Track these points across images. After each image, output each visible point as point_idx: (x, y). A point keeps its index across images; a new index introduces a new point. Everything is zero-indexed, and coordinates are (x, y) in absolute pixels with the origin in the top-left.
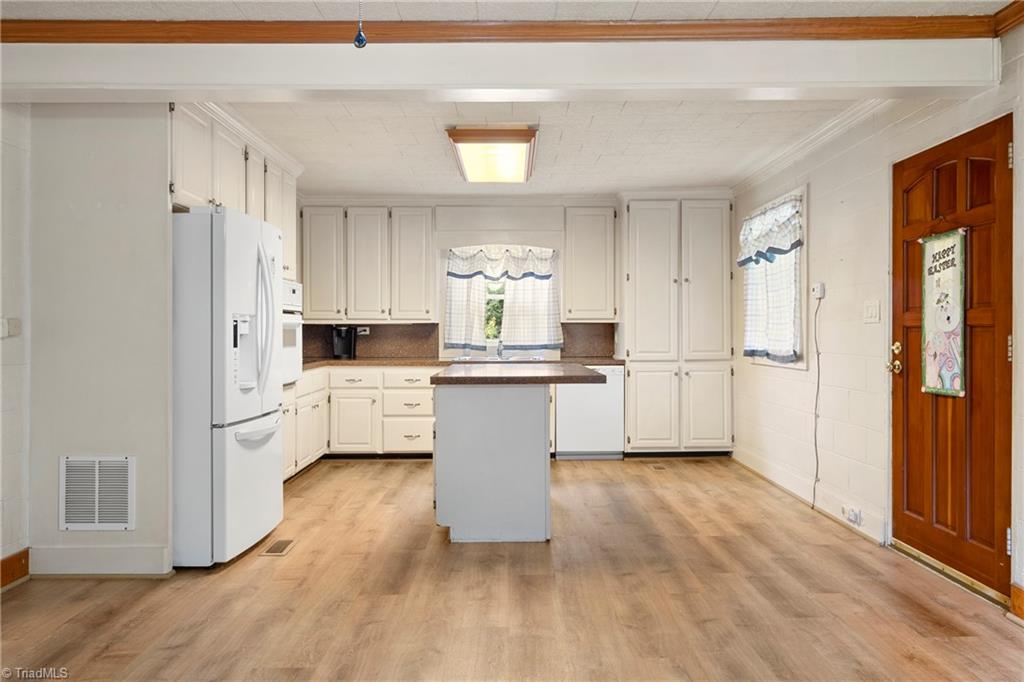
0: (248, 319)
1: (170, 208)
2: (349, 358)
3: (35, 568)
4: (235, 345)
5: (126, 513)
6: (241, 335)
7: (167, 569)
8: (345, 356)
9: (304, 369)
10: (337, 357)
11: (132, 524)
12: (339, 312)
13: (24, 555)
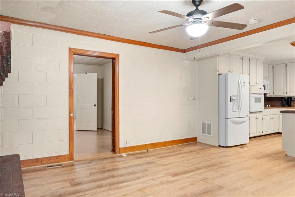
0: (235, 96)
1: (218, 75)
2: (288, 106)
3: (198, 141)
4: (231, 102)
5: (211, 133)
6: (232, 100)
7: (217, 145)
8: (286, 106)
9: (265, 109)
10: (284, 106)
11: (212, 135)
12: (284, 93)
13: (196, 138)
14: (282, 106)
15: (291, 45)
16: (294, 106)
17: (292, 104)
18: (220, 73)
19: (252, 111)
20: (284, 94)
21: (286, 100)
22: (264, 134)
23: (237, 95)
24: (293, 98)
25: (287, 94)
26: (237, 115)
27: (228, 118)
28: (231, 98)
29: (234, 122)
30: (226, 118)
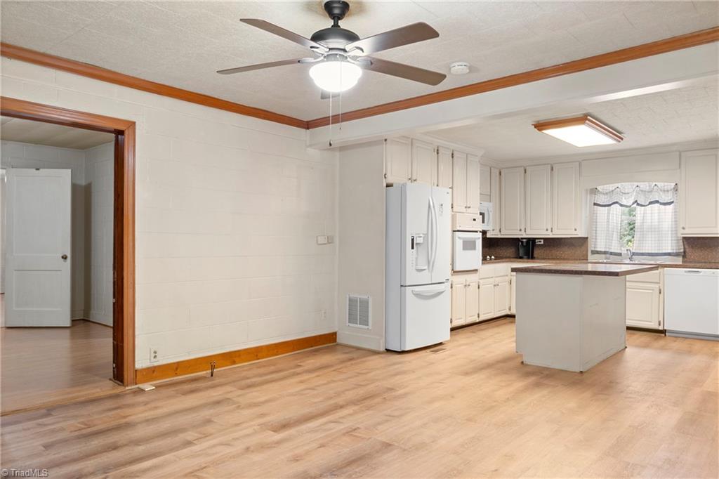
0: (421, 235)
1: (385, 185)
2: (528, 258)
3: (340, 340)
4: (413, 248)
5: (368, 322)
6: (416, 244)
7: (382, 349)
8: (525, 257)
9: (482, 263)
10: (521, 258)
11: (370, 327)
12: (520, 230)
13: (335, 334)
14: (517, 258)
15: (535, 127)
16: (538, 258)
17: (537, 252)
18: (390, 180)
19: (457, 269)
20: (520, 233)
21: (525, 244)
22: (483, 318)
23: (425, 232)
24: (537, 241)
25: (527, 233)
26: (424, 277)
27: (406, 286)
28: (413, 240)
29: (417, 295)
30: (402, 286)
